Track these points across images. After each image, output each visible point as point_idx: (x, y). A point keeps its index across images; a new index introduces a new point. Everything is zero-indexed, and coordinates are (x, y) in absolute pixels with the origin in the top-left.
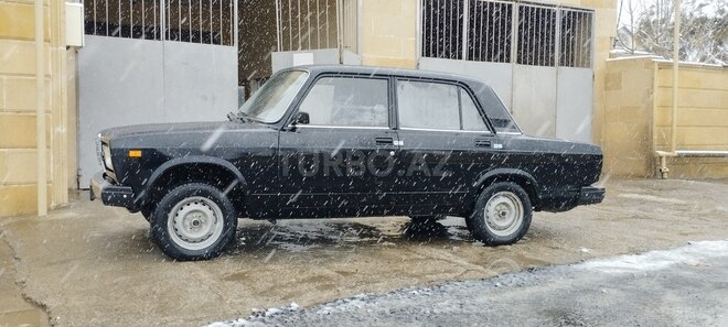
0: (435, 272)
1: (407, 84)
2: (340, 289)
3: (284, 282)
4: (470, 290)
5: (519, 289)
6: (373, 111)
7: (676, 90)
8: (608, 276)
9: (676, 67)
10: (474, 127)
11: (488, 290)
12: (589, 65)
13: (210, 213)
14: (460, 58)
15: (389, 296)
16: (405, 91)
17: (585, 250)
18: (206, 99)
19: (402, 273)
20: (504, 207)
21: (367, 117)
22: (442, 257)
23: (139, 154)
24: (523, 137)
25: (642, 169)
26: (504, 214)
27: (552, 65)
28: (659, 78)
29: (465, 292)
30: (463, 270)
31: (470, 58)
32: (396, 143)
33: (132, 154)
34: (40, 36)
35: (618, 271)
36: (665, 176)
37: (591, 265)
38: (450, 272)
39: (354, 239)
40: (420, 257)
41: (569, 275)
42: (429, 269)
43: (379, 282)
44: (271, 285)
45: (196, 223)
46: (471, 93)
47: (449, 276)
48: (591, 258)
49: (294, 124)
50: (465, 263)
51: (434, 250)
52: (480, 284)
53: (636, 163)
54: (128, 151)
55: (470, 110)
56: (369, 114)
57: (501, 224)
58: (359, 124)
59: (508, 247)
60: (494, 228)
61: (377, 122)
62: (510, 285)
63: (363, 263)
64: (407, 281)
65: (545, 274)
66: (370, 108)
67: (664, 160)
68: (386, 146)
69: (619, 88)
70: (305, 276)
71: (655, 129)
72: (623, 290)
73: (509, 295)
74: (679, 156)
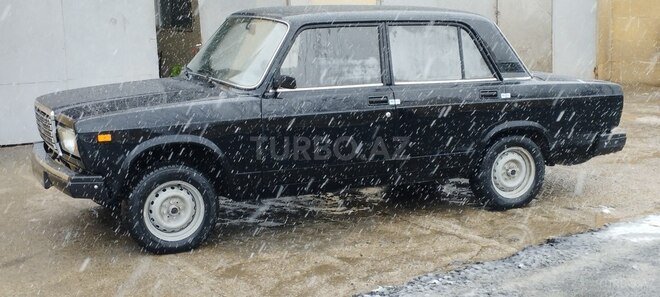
0: (448, 252)
1: (399, 29)
2: (352, 281)
3: (289, 276)
4: (493, 274)
5: (544, 269)
6: (363, 65)
8: (635, 245)
10: (478, 73)
11: (512, 274)
13: (189, 198)
15: (409, 287)
16: (398, 37)
17: (606, 211)
18: (115, 22)
19: (413, 256)
20: (513, 164)
21: (357, 74)
22: (450, 230)
23: (108, 138)
26: (513, 172)
29: (487, 277)
30: (477, 248)
32: (392, 102)
33: (102, 138)
35: (647, 239)
37: (616, 231)
38: (462, 250)
39: (339, 210)
40: (424, 232)
41: (595, 248)
42: (440, 248)
43: (391, 270)
44: (276, 281)
45: (175, 211)
46: (474, 34)
47: (466, 257)
48: (615, 221)
49: (275, 88)
50: (477, 238)
51: (437, 220)
52: (500, 266)
54: (96, 135)
55: (473, 56)
56: (358, 69)
57: (510, 184)
58: (349, 83)
59: (519, 211)
60: (502, 189)
61: (369, 78)
62: (534, 265)
63: (365, 246)
64: (421, 266)
65: (569, 247)
66: (360, 62)
68: (381, 107)
70: (307, 267)
72: (654, 264)
73: (537, 278)
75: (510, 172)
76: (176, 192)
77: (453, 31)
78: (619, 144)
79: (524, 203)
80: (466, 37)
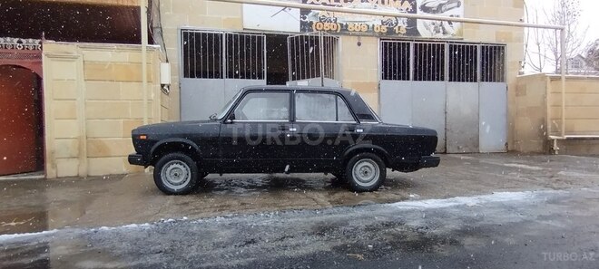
1: (302, 95)
6: (279, 111)
7: (564, 94)
9: (563, 79)
10: (346, 119)
12: (503, 80)
14: (408, 79)
16: (300, 98)
20: (366, 168)
23: (144, 137)
24: (381, 125)
25: (539, 148)
27: (475, 81)
28: (550, 87)
31: (415, 79)
34: (145, 80)
36: (557, 153)
45: (176, 175)
46: (344, 99)
53: (536, 145)
54: (139, 136)
55: (344, 110)
56: (276, 113)
57: (364, 179)
60: (360, 181)
61: (281, 117)
66: (277, 109)
67: (555, 142)
69: (525, 94)
71: (549, 121)
74: (568, 139)
75: (365, 173)
76: (178, 166)
77: (333, 97)
78: (435, 163)
79: (374, 189)
80: (340, 100)
